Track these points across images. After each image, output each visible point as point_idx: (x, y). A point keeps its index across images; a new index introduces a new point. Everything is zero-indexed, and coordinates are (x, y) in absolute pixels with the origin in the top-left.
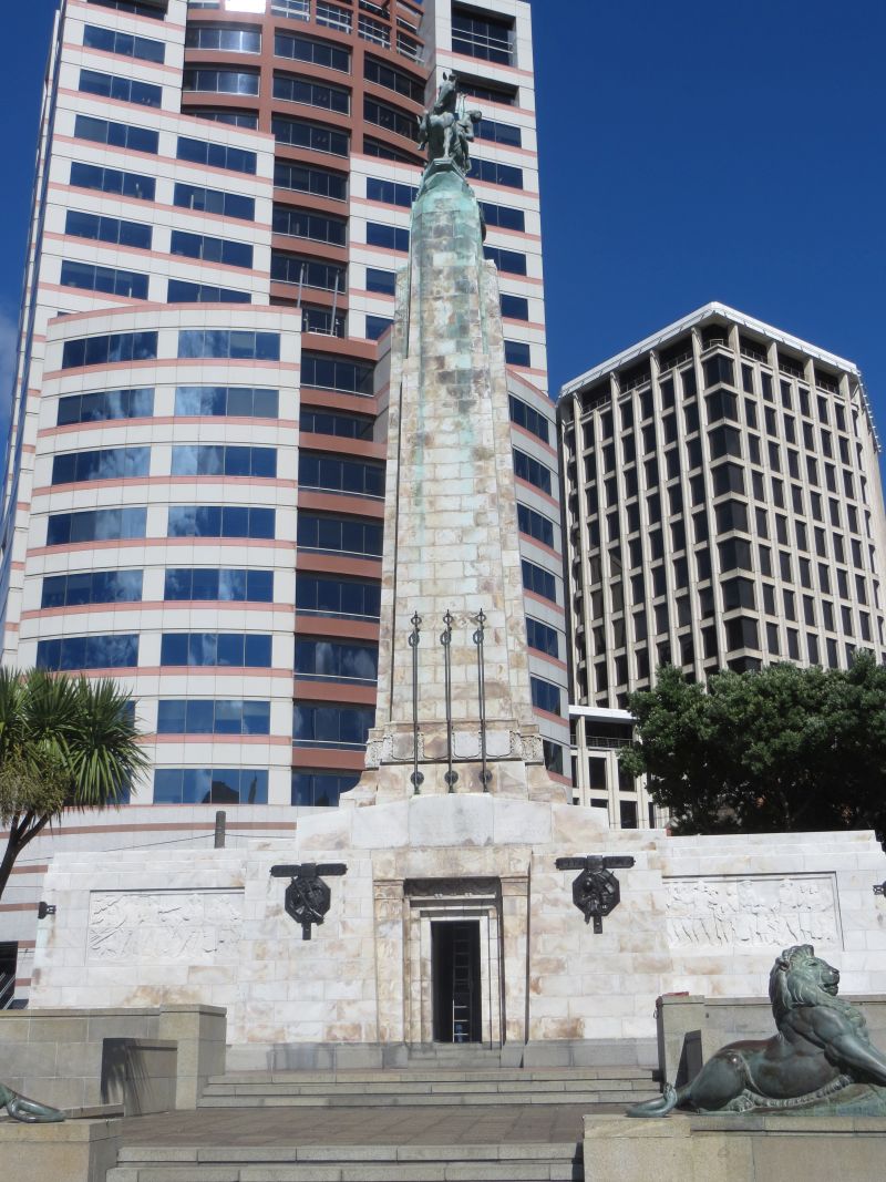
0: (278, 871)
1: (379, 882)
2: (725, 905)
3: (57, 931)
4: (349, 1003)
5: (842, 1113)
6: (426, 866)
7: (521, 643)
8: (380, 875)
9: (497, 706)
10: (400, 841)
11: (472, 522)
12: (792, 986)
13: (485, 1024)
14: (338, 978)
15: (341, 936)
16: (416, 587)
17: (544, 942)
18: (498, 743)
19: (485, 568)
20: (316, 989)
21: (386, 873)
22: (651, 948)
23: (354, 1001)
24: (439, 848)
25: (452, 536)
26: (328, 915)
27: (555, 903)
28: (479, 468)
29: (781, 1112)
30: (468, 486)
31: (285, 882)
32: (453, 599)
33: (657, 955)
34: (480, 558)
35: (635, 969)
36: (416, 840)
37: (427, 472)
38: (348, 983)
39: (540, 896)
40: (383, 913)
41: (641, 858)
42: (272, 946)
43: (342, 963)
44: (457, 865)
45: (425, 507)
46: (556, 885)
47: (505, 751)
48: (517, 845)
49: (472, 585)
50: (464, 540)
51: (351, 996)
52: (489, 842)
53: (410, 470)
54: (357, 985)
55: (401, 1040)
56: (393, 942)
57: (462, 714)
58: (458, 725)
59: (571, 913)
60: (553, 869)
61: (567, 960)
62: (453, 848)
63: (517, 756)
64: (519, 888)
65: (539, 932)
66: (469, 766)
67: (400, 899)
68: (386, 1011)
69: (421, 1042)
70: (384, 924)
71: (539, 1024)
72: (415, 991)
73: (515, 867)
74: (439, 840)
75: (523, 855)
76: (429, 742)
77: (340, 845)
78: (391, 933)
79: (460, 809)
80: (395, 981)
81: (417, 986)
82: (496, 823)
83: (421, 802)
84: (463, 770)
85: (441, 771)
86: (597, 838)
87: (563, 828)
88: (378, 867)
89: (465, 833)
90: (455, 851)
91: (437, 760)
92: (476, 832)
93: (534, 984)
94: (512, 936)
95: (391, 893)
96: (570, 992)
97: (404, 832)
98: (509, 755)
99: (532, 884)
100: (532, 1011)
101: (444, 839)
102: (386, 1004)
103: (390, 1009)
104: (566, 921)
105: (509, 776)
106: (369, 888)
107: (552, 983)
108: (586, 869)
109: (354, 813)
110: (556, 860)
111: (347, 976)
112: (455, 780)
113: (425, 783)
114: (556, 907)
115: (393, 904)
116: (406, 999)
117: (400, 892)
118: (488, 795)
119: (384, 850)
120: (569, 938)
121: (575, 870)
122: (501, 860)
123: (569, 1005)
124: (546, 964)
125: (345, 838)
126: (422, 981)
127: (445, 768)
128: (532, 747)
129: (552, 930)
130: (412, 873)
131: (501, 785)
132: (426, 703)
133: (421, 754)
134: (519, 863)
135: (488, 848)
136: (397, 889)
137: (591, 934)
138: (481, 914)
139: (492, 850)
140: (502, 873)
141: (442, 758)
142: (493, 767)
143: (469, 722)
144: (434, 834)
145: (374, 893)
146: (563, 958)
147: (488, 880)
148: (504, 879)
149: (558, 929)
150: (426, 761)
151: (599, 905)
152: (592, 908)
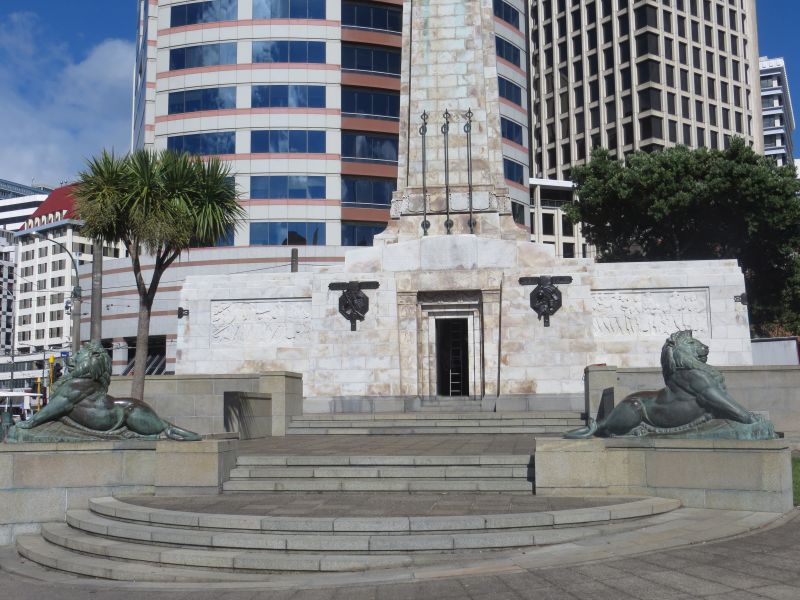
0: (333, 287)
1: (401, 293)
2: (633, 309)
3: (191, 327)
4: (382, 371)
5: (705, 437)
6: (432, 283)
7: (497, 132)
8: (401, 289)
9: (480, 176)
10: (415, 266)
11: (463, 47)
12: (676, 356)
13: (471, 385)
14: (375, 355)
15: (376, 328)
16: (425, 93)
17: (510, 332)
18: (481, 200)
19: (472, 79)
20: (360, 362)
21: (405, 287)
22: (582, 336)
23: (386, 370)
24: (440, 271)
25: (449, 57)
26: (367, 315)
27: (518, 306)
28: (469, 7)
29: (665, 436)
30: (461, 20)
31: (339, 293)
32: (450, 101)
33: (586, 340)
34: (469, 72)
35: (571, 350)
36: (425, 265)
37: (431, 11)
38: (381, 358)
39: (508, 303)
40: (404, 313)
41: (576, 277)
42: (331, 335)
43: (376, 346)
44: (453, 282)
45: (431, 36)
46: (519, 295)
47: (485, 206)
48: (493, 269)
49: (463, 91)
50: (458, 60)
51: (384, 367)
52: (474, 267)
53: (419, 9)
54: (387, 360)
55: (416, 394)
56: (410, 332)
57: (456, 181)
58: (453, 188)
59: (529, 313)
60: (517, 285)
61: (525, 344)
62: (450, 271)
63: (493, 210)
64: (494, 297)
65: (507, 325)
66: (461, 216)
67: (415, 305)
68: (406, 376)
69: (429, 395)
70: (404, 320)
71: (506, 384)
72: (425, 363)
73: (491, 283)
74: (441, 266)
75: (497, 276)
76: (434, 200)
77: (374, 269)
78: (409, 327)
79: (455, 245)
80: (412, 357)
81: (426, 360)
82: (479, 254)
83: (429, 241)
84: (457, 219)
85: (442, 220)
86: (547, 265)
87: (524, 258)
88: (400, 283)
89: (458, 261)
90: (452, 273)
91: (439, 213)
92: (465, 260)
93: (504, 359)
94: (489, 328)
95: (409, 300)
96: (527, 364)
97: (417, 260)
98: (488, 209)
99: (503, 295)
100: (502, 376)
101: (444, 265)
102: (407, 372)
103: (409, 374)
104: (525, 319)
105: (488, 223)
106: (394, 297)
107: (516, 358)
108: (540, 284)
109: (384, 248)
110: (519, 279)
111: (381, 354)
112: (451, 226)
113: (431, 228)
114: (519, 309)
115: (410, 308)
116: (419, 368)
117: (415, 300)
118: (473, 236)
119: (404, 272)
120: (527, 329)
121: (532, 285)
122: (482, 279)
123: (526, 372)
124: (511, 346)
125: (377, 264)
126: (429, 357)
127: (445, 217)
128: (504, 203)
129: (516, 324)
130: (423, 287)
131: (483, 229)
132: (431, 174)
133: (428, 208)
134: (494, 281)
135: (474, 270)
136: (413, 298)
137: (542, 327)
138: (469, 314)
139: (476, 272)
140: (483, 287)
141: (443, 211)
142: (477, 217)
143: (461, 187)
144: (437, 262)
145: (397, 300)
146: (523, 342)
147: (473, 292)
148: (484, 291)
149: (520, 323)
150: (432, 213)
151: (547, 308)
152: (542, 310)
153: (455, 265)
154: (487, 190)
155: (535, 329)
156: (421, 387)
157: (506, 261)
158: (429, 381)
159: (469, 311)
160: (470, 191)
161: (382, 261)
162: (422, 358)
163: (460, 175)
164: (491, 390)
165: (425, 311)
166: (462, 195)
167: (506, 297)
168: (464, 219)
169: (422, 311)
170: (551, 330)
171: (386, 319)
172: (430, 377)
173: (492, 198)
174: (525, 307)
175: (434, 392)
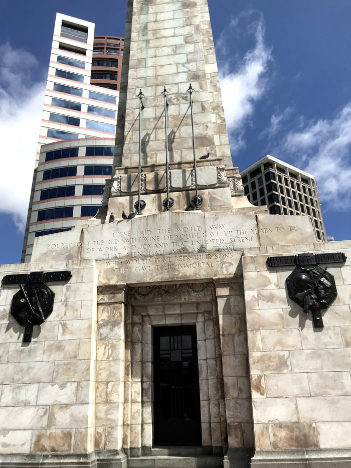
0: (9, 280)
1: (102, 290)
4: (62, 407)
6: (145, 272)
8: (104, 282)
11: (183, 42)
14: (52, 382)
15: (60, 338)
16: (142, 81)
19: (193, 67)
20: (29, 393)
21: (109, 280)
23: (67, 406)
25: (168, 51)
26: (50, 318)
27: (271, 298)
30: (180, 22)
34: (189, 61)
36: (138, 249)
37: (151, 17)
38: (63, 386)
39: (255, 293)
40: (105, 316)
43: (58, 365)
45: (150, 36)
46: (270, 282)
47: (213, 181)
48: (227, 250)
49: (183, 77)
50: (177, 52)
51: (64, 400)
52: (202, 250)
54: (71, 388)
55: (119, 447)
56: (112, 343)
57: (177, 159)
58: (173, 166)
59: (288, 308)
60: (264, 268)
61: (289, 357)
62: (170, 256)
63: (223, 185)
64: (232, 288)
65: (257, 327)
66: (183, 194)
67: (121, 303)
68: (102, 415)
69: (140, 446)
70: (105, 326)
71: (265, 430)
72: (136, 392)
73: (227, 270)
74: (158, 250)
75: (234, 259)
76: (151, 178)
77: (69, 257)
78: (111, 335)
79: (176, 223)
80: (113, 383)
81: (138, 387)
82: (208, 234)
83: (143, 220)
84: (178, 197)
85: (159, 198)
86: (304, 241)
87: (270, 235)
88: (102, 275)
89: (180, 243)
90: (172, 258)
91: (158, 191)
92: (190, 242)
93: (257, 383)
94: (229, 334)
95: (113, 297)
96: (296, 392)
97: (127, 244)
98: (216, 184)
99: (245, 282)
100: (257, 415)
101: (162, 249)
102: (103, 408)
103: (107, 412)
104: (284, 316)
105: (217, 199)
106: (91, 292)
107: (276, 382)
108: (299, 266)
109: (84, 231)
110: (266, 260)
111: (62, 378)
112: (171, 205)
113: (146, 207)
114: (272, 302)
115: (114, 308)
116: (126, 401)
117: (121, 296)
118: (200, 211)
119: (108, 260)
120: (289, 333)
121: (287, 268)
122: (214, 265)
123: (297, 408)
124: (266, 362)
125: (74, 252)
126: (142, 382)
127: (164, 196)
128: (234, 184)
129: (269, 326)
130: (133, 278)
131: (211, 206)
132: (148, 154)
133: (143, 188)
134: (230, 266)
135: (201, 254)
136: (118, 293)
137: (312, 329)
138: (197, 317)
139: (205, 256)
140: (215, 276)
141: (161, 190)
142: (204, 194)
143: (183, 163)
144: (153, 245)
145: (98, 298)
146: (284, 355)
147: (203, 284)
148: (218, 280)
149: (276, 325)
150: (148, 192)
151: (316, 299)
152: (309, 303)
153: (176, 248)
154: (214, 165)
155: (301, 332)
156: (127, 433)
157: (245, 240)
158: (140, 422)
159: (197, 313)
160: (194, 167)
161: (81, 247)
162: (130, 384)
163: (181, 153)
164: (238, 440)
165: (137, 314)
166: (184, 171)
167: (250, 285)
168: (188, 196)
169: (133, 314)
170: (327, 333)
171: (77, 323)
172: (142, 414)
173: (221, 173)
174: (282, 300)
175: (149, 441)
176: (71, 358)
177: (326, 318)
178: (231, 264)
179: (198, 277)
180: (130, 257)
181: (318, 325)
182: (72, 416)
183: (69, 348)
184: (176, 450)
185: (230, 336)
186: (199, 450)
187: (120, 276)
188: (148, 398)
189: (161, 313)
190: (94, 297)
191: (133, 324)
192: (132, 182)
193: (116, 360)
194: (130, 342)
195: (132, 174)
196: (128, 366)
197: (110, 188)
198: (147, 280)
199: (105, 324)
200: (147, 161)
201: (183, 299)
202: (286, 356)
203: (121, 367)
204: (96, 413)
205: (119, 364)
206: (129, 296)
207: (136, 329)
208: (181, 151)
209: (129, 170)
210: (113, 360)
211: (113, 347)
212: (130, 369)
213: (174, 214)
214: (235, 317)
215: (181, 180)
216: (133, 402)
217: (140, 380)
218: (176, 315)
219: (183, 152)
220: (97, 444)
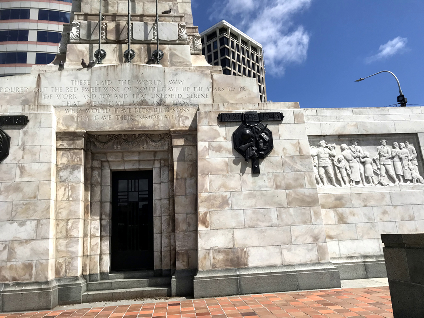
4: (21, 243)
6: (105, 121)
10: (82, 98)
15: (18, 180)
23: (27, 241)
24: (117, 106)
26: (6, 161)
27: (219, 149)
35: (290, 203)
38: (22, 224)
39: (206, 144)
41: (288, 115)
43: (17, 205)
46: (219, 135)
47: (173, 37)
48: (184, 105)
51: (24, 236)
52: (161, 103)
54: (30, 226)
55: (79, 273)
56: (72, 185)
57: (139, 11)
58: (136, 18)
59: (233, 157)
60: (215, 123)
61: (231, 197)
62: (129, 107)
63: (183, 42)
64: (187, 139)
65: (206, 173)
66: (144, 47)
67: (81, 149)
68: (63, 248)
69: (99, 272)
70: (65, 169)
71: (207, 254)
72: (95, 228)
73: (183, 123)
74: (117, 100)
75: (189, 113)
76: (112, 28)
77: (25, 102)
78: (71, 178)
79: (136, 76)
80: (73, 221)
81: (97, 224)
82: (167, 88)
83: (103, 70)
84: (139, 50)
85: (120, 50)
86: (251, 100)
87: (223, 93)
88: (61, 121)
89: (140, 95)
90: (131, 109)
91: (118, 42)
92: (150, 95)
93: (203, 218)
94: (181, 178)
95: (73, 143)
96: (234, 225)
97: (86, 93)
98: (176, 40)
99: (199, 134)
100: (201, 243)
101: (122, 100)
102: (63, 242)
103: (67, 246)
104: (229, 164)
105: (177, 55)
106: (50, 137)
107: (218, 218)
108: (244, 122)
109: (41, 76)
110: (218, 116)
111: (22, 217)
112: (132, 57)
113: (107, 57)
114: (220, 152)
115: (74, 153)
116: (85, 235)
117: (81, 143)
118: (160, 66)
119: (67, 107)
120: (232, 178)
121: (235, 123)
122: (171, 117)
123: (233, 237)
124: (212, 201)
125: (31, 97)
126: (101, 220)
127: (124, 47)
128: (193, 43)
129: (216, 172)
130: (92, 126)
131: (171, 61)
132: (110, 2)
133: (104, 37)
134: (186, 119)
135: (160, 107)
136: (78, 139)
137: (251, 175)
138: (154, 163)
139: (163, 109)
140: (172, 127)
141: (122, 41)
142: (164, 49)
143: (145, 16)
144: (113, 96)
145: (57, 143)
146: (227, 196)
147: (160, 134)
148: (174, 131)
149: (222, 171)
150: (109, 42)
151: (256, 151)
152: (250, 153)
153: (136, 100)
154: (175, 21)
155: (242, 177)
156: (87, 262)
157: (200, 96)
158: (99, 252)
159: (154, 160)
160: (156, 21)
161: (38, 93)
162: (89, 221)
163: (144, 6)
164: (184, 263)
165: (97, 160)
166: (146, 24)
167: (203, 137)
168: (149, 50)
169: (93, 160)
170: (262, 179)
171: (36, 167)
172: (101, 246)
173: (181, 30)
174: (228, 150)
175: (107, 267)
176: (30, 198)
177: (263, 166)
178: (187, 118)
179: (156, 128)
180: (90, 106)
181: (256, 172)
182: (32, 249)
183: (28, 190)
184: (131, 274)
185: (182, 180)
186: (151, 273)
187: (79, 123)
188: (106, 233)
189: (120, 159)
190: (54, 142)
191: (93, 169)
192: (92, 30)
193: (76, 200)
194: (89, 184)
195: (92, 21)
196: (88, 206)
197: (69, 34)
198: (107, 128)
199: (64, 168)
200: (108, 10)
201: (141, 147)
202: (228, 196)
203: (81, 207)
204: (56, 246)
205: (79, 204)
206: (89, 143)
207: (96, 173)
208: (143, 4)
209: (88, 17)
210: (73, 201)
211: (73, 189)
212: (90, 209)
213: (135, 66)
214: (187, 164)
215: (143, 33)
216: (93, 236)
217: (99, 218)
218: (134, 162)
219: (145, 5)
220: (58, 272)
